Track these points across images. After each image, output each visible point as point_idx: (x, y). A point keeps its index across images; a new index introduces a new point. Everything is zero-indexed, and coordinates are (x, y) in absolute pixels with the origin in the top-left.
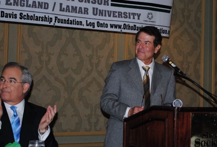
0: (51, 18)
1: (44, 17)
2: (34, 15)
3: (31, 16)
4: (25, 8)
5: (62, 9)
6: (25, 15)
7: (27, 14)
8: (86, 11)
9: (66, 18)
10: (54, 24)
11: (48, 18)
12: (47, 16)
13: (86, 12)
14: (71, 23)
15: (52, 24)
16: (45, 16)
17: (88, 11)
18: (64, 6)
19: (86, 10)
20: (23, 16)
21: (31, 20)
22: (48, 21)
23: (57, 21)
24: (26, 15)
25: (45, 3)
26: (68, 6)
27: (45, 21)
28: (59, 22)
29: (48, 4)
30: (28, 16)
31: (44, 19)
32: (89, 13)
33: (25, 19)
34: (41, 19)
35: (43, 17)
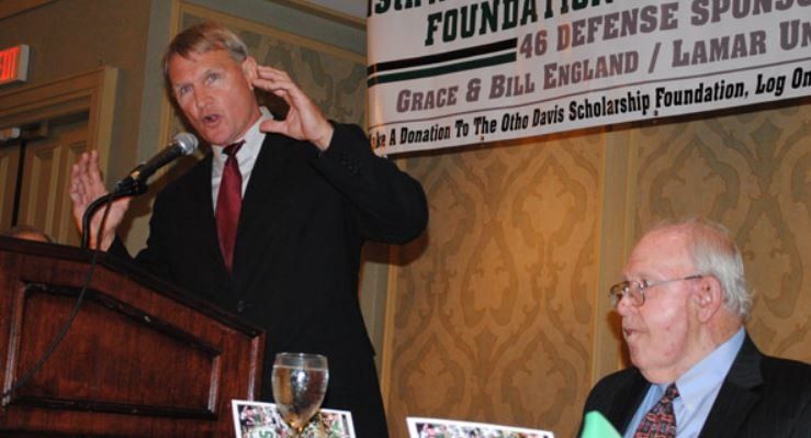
0: (646, 97)
1: (627, 97)
2: (604, 99)
3: (598, 104)
4: (583, 85)
5: (682, 58)
6: (581, 107)
7: (586, 101)
8: (758, 43)
9: (693, 85)
10: (656, 113)
11: (638, 98)
12: (634, 95)
13: (758, 48)
14: (708, 99)
15: (650, 115)
16: (629, 94)
17: (765, 42)
18: (688, 48)
19: (758, 38)
20: (576, 109)
21: (597, 115)
22: (639, 109)
23: (662, 101)
24: (584, 104)
25: (628, 55)
26: (700, 45)
27: (630, 110)
28: (667, 105)
29: (635, 54)
30: (588, 106)
31: (627, 104)
32: (767, 48)
33: (581, 117)
34: (620, 107)
35: (624, 100)
